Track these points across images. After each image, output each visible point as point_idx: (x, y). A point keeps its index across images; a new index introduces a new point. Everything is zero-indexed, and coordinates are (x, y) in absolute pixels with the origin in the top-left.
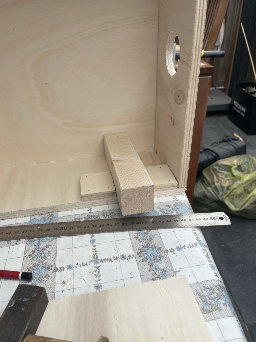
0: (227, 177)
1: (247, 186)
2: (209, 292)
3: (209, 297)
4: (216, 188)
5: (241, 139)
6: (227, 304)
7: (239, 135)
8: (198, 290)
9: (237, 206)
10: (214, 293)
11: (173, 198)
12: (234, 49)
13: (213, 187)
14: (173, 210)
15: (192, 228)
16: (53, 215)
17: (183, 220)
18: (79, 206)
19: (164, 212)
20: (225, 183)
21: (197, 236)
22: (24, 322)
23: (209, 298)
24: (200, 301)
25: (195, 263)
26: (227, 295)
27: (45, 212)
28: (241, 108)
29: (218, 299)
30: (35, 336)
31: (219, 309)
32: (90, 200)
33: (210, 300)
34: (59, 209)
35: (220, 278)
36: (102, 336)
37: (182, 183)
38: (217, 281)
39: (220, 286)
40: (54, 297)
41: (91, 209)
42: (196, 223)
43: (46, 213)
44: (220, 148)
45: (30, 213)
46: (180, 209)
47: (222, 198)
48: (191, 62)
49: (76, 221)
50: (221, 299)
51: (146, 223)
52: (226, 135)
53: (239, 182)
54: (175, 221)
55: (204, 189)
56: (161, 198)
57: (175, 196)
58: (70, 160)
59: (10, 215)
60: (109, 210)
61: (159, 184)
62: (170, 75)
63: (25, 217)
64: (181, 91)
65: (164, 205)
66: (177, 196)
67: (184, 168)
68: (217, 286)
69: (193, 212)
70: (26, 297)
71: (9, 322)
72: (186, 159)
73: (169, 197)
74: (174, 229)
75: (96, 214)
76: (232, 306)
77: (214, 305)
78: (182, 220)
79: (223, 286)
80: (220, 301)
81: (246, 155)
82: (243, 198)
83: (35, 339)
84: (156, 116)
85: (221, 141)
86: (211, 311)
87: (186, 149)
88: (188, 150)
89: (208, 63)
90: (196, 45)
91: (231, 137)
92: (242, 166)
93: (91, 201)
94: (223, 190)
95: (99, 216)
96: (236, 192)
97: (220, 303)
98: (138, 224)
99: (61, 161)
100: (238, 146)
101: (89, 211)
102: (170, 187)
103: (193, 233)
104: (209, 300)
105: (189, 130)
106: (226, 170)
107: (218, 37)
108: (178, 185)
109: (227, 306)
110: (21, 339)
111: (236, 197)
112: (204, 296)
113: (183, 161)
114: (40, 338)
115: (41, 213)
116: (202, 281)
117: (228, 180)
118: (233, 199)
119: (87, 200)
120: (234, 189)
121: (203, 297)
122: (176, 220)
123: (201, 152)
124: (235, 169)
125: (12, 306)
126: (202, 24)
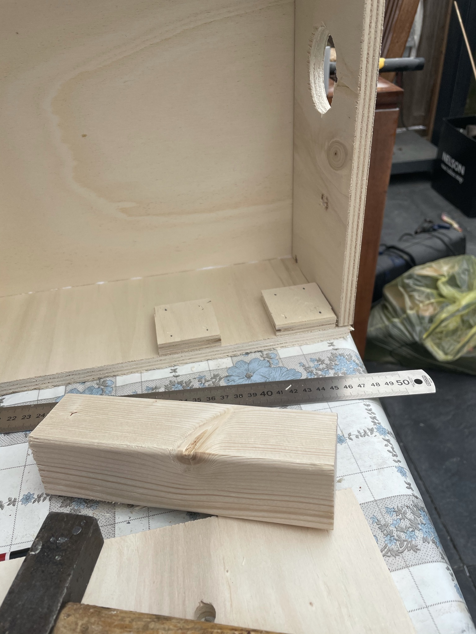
0: (429, 299)
1: (468, 314)
2: (395, 518)
3: (395, 527)
4: (408, 319)
5: (456, 226)
6: (430, 539)
7: (453, 218)
8: (375, 514)
9: (449, 351)
10: (406, 519)
11: (329, 346)
12: (441, 52)
13: (404, 319)
14: (329, 367)
15: (365, 400)
16: (107, 382)
17: (348, 386)
18: (155, 365)
19: (311, 372)
20: (427, 310)
21: (374, 415)
22: (60, 581)
23: (397, 529)
24: (380, 534)
25: (370, 466)
26: (428, 522)
27: (92, 377)
28: (456, 166)
29: (412, 531)
30: (81, 605)
31: (415, 549)
32: (173, 353)
33: (399, 532)
34: (118, 371)
35: (417, 493)
36: (202, 602)
37: (344, 318)
38: (411, 497)
39: (416, 506)
40: (114, 533)
41: (176, 369)
42: (371, 391)
43: (94, 380)
44: (417, 243)
45: (64, 380)
46: (341, 365)
47: (421, 339)
48: (359, 89)
49: (150, 392)
50: (417, 530)
51: (279, 393)
52: (428, 219)
53: (451, 308)
54: (332, 388)
55: (387, 323)
56: (305, 346)
57: (331, 341)
58: (135, 278)
59: (28, 385)
60: (210, 370)
61: (300, 320)
62: (319, 113)
63: (56, 387)
64: (341, 144)
65: (311, 359)
66: (335, 342)
67: (347, 290)
68: (411, 507)
69: (366, 371)
70: (62, 535)
71: (34, 582)
72: (351, 272)
73: (320, 344)
74: (330, 403)
75: (185, 379)
76: (438, 543)
77: (404, 541)
78: (346, 387)
79: (422, 506)
80: (416, 534)
81: (466, 257)
82: (460, 337)
83: (81, 611)
84: (293, 190)
85: (419, 231)
86: (399, 553)
87: (350, 254)
88: (355, 255)
89: (392, 82)
90: (368, 54)
91: (437, 222)
92: (457, 277)
93: (176, 356)
94: (421, 323)
95: (191, 382)
96: (446, 326)
97: (417, 537)
98: (264, 395)
99: (117, 281)
100: (450, 239)
101: (174, 374)
102: (322, 325)
103: (366, 409)
104: (396, 533)
105: (356, 218)
106: (427, 286)
107: (412, 30)
108: (337, 320)
109: (429, 543)
110: (57, 612)
111: (447, 335)
112: (386, 525)
113: (346, 278)
114: (89, 609)
115: (85, 379)
116: (382, 498)
117: (432, 304)
118: (440, 339)
119: (168, 354)
120: (442, 321)
121: (384, 528)
122: (334, 387)
123: (381, 254)
124: (444, 283)
125: (37, 552)
126: (377, 14)
